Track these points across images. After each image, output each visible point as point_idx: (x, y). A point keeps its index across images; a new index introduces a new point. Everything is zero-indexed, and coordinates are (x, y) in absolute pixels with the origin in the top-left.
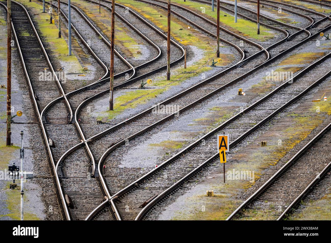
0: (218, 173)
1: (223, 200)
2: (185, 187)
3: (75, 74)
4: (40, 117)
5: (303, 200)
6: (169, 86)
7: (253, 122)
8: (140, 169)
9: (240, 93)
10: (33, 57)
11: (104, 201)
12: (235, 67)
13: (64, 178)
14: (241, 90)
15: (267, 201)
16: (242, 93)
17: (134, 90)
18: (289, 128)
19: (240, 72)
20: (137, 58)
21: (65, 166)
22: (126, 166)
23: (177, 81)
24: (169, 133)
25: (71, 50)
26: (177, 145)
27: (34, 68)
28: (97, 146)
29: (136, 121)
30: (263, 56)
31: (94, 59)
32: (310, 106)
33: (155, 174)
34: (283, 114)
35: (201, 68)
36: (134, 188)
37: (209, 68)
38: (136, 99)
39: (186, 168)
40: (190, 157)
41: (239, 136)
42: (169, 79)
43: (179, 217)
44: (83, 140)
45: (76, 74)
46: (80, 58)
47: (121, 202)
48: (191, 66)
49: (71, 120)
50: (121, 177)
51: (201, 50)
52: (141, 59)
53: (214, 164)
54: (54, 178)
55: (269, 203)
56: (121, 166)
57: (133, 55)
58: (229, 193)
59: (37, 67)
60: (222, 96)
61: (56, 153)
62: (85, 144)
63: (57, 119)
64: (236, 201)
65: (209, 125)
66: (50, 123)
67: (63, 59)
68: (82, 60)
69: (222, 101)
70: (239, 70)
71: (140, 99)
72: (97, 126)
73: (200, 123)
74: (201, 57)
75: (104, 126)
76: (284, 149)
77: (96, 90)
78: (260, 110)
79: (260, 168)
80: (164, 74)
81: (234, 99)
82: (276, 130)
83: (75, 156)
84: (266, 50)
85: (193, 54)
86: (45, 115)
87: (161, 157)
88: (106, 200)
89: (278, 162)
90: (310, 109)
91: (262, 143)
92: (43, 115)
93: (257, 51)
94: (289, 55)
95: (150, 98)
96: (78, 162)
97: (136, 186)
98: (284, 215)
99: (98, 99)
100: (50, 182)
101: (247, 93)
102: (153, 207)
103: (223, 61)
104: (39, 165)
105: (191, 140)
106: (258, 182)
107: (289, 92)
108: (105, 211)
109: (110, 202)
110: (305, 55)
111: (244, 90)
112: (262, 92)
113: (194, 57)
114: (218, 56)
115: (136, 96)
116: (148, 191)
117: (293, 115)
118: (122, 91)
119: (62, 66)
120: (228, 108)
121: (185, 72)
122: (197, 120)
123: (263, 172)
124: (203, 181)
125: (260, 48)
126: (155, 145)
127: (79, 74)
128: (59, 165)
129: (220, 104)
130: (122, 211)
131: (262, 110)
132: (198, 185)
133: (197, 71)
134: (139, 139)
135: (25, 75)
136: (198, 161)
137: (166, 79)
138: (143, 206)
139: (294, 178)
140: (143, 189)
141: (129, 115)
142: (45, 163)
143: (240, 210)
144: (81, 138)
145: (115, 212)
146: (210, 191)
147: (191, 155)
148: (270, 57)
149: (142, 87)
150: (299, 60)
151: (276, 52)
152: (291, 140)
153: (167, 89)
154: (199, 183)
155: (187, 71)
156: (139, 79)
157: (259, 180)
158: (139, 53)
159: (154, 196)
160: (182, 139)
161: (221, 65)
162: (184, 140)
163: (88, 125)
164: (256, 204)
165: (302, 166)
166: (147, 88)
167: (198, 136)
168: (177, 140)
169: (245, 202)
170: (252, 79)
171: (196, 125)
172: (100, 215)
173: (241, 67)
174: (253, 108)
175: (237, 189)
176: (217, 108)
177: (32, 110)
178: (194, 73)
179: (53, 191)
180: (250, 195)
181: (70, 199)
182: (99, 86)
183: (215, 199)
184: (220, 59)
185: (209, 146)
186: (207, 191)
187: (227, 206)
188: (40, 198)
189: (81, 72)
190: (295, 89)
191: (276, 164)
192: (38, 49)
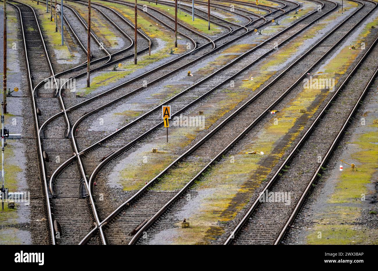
0: (163, 135)
1: (164, 155)
2: (137, 146)
3: (64, 59)
4: (33, 92)
5: (224, 154)
6: (136, 69)
7: (196, 96)
8: (104, 132)
9: (189, 74)
10: (34, 46)
11: (73, 156)
12: (188, 55)
13: (45, 139)
14: (190, 72)
15: (197, 156)
16: (191, 74)
17: (108, 72)
18: (222, 101)
19: (192, 58)
20: (114, 47)
21: (47, 130)
22: (94, 130)
23: (142, 65)
24: (130, 104)
25: (63, 41)
26: (135, 114)
27: (34, 55)
28: (74, 115)
29: (107, 96)
30: (211, 46)
31: (80, 48)
32: (240, 84)
33: (115, 136)
34: (219, 91)
35: (162, 55)
36: (97, 146)
37: (168, 55)
38: (109, 79)
39: (140, 131)
40: (144, 123)
41: (184, 107)
42: (136, 63)
43: (129, 168)
44: (63, 109)
45: (66, 59)
46: (70, 48)
47: (86, 157)
48: (155, 54)
49: (56, 95)
50: (88, 138)
51: (164, 42)
52: (117, 48)
53: (162, 128)
54: (37, 139)
55: (199, 158)
56: (90, 130)
57: (112, 45)
58: (170, 150)
59: (36, 54)
60: (175, 77)
61: (41, 119)
62: (64, 113)
63: (46, 94)
64: (174, 156)
65: (162, 98)
66: (40, 97)
67: (57, 48)
68: (71, 49)
69: (175, 81)
70: (191, 57)
71: (112, 79)
72: (76, 99)
73: (156, 97)
74: (163, 47)
75: (81, 99)
76: (216, 117)
77: (79, 72)
78: (203, 87)
79: (196, 131)
80: (133, 60)
81: (184, 79)
82: (213, 103)
83: (56, 122)
84: (213, 42)
85: (157, 44)
86: (37, 90)
87: (122, 123)
88: (74, 155)
89: (210, 127)
90: (240, 87)
91: (200, 112)
92: (35, 91)
93: (207, 42)
94: (230, 46)
95: (120, 78)
96: (57, 127)
97: (99, 145)
98: (208, 166)
99: (79, 79)
100: (33, 142)
101: (195, 75)
102: (110, 161)
103: (179, 50)
104: (27, 129)
105: (147, 110)
106: (193, 142)
107: (226, 74)
108: (73, 164)
109: (77, 157)
110: (242, 46)
111: (193, 72)
112: (206, 74)
113: (158, 47)
114: (176, 46)
115: (109, 77)
116: (108, 149)
117: (227, 91)
118: (99, 72)
119: (56, 53)
120: (178, 86)
121: (149, 59)
122: (153, 95)
123: (198, 134)
124: (152, 141)
125: (209, 41)
126: (118, 114)
127: (67, 60)
128: (42, 129)
129: (173, 83)
130: (86, 164)
131: (204, 87)
132: (147, 144)
133: (159, 58)
134: (107, 109)
135: (26, 60)
136: (150, 126)
137: (134, 63)
138: (103, 160)
139: (220, 139)
140: (105, 147)
141: (102, 91)
142: (32, 127)
143: (175, 163)
144: (62, 108)
145: (80, 165)
146: (155, 149)
147: (145, 121)
148: (216, 47)
149: (115, 70)
150: (237, 50)
151: (220, 44)
152: (223, 110)
153: (134, 71)
154: (148, 142)
155: (151, 58)
156: (113, 64)
157: (194, 140)
158: (116, 43)
159: (112, 153)
160: (140, 110)
161: (178, 53)
162: (141, 110)
163: (69, 99)
164: (189, 158)
165: (228, 129)
166: (119, 71)
167: (153, 107)
168: (136, 110)
169: (180, 157)
170: (199, 64)
171: (152, 99)
172: (68, 167)
173: (192, 54)
174: (197, 86)
175: (176, 147)
176: (170, 86)
177: (27, 87)
178: (156, 59)
179: (35, 149)
180: (185, 151)
181: (47, 155)
182: (82, 69)
183: (158, 155)
184: (177, 48)
185: (160, 114)
186: (153, 149)
187: (166, 160)
188: (24, 154)
189: (69, 58)
190: (231, 72)
191: (208, 128)
192: (39, 40)
